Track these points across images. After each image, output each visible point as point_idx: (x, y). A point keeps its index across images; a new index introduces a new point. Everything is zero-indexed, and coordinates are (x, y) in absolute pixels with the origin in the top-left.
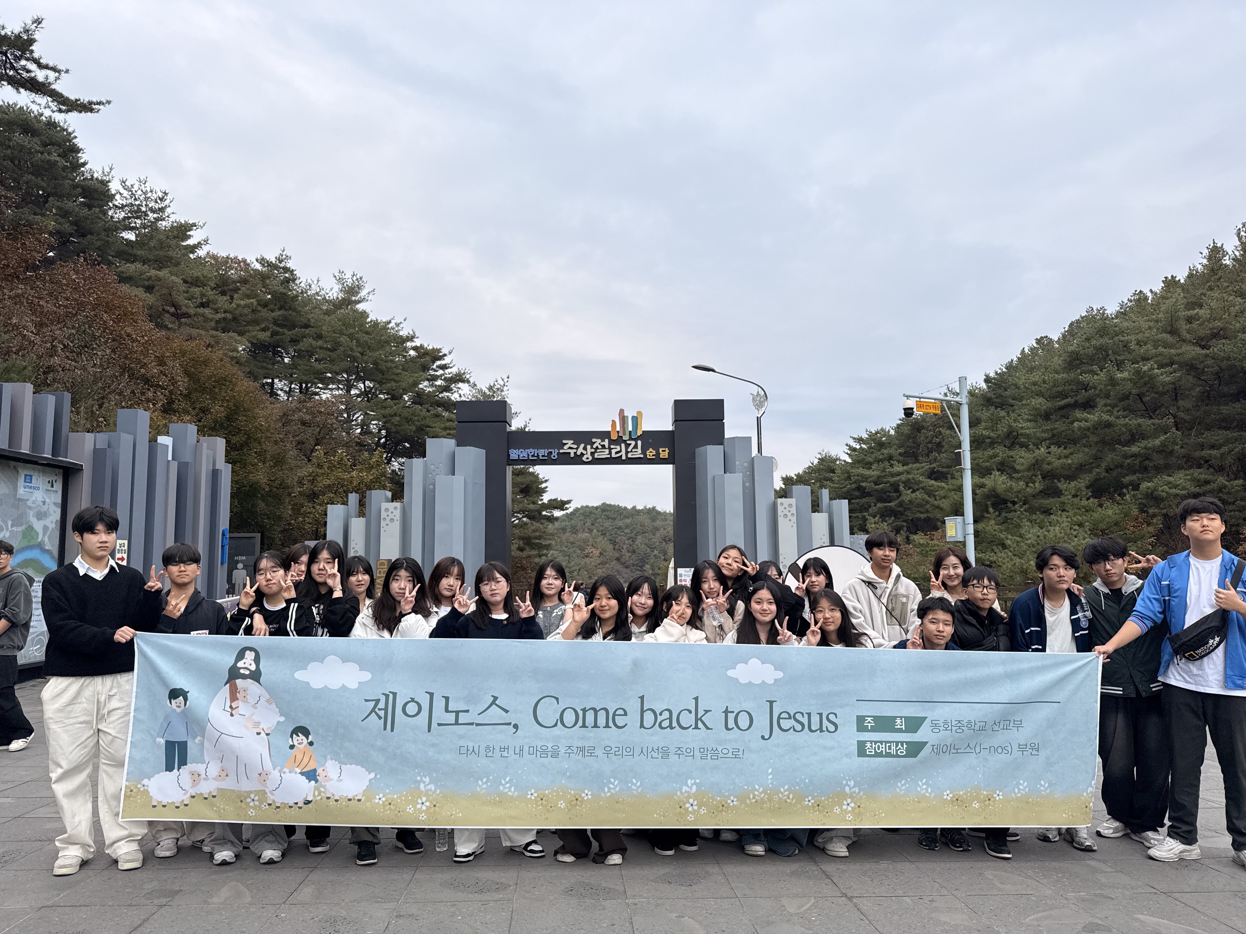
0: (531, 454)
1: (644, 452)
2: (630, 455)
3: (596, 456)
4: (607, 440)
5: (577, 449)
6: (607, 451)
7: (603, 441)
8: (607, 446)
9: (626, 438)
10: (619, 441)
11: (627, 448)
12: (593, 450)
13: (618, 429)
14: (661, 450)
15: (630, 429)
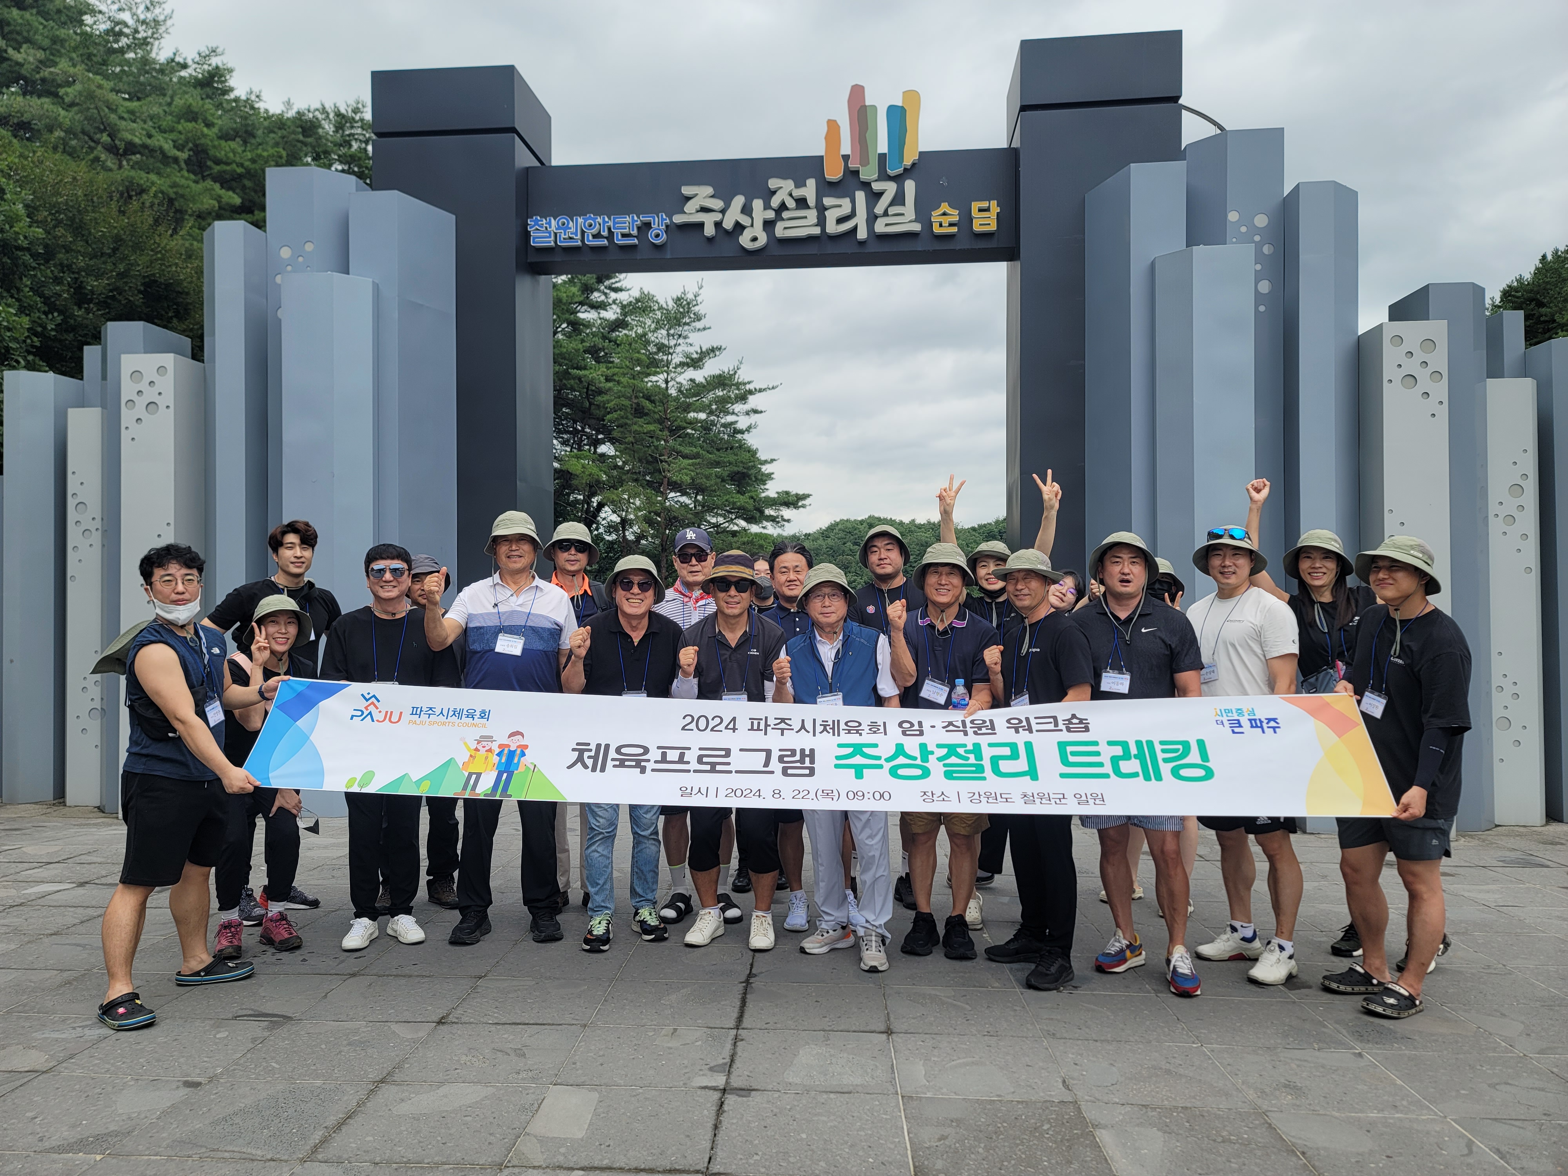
0: (590, 233)
1: (923, 213)
2: (880, 227)
3: (780, 231)
4: (811, 183)
5: (723, 211)
6: (812, 215)
7: (800, 184)
8: (811, 202)
9: (869, 173)
10: (849, 183)
11: (870, 207)
12: (771, 215)
13: (846, 148)
14: (975, 206)
15: (883, 147)
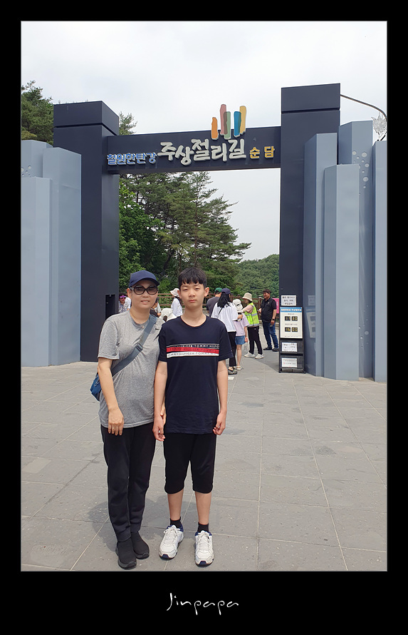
0: (129, 160)
1: (247, 151)
2: (231, 156)
3: (195, 158)
4: (207, 141)
5: (175, 152)
6: (207, 152)
7: (203, 141)
8: (207, 147)
9: (227, 137)
10: (221, 140)
11: (228, 149)
12: (192, 152)
13: (219, 128)
14: (266, 148)
15: (233, 127)
